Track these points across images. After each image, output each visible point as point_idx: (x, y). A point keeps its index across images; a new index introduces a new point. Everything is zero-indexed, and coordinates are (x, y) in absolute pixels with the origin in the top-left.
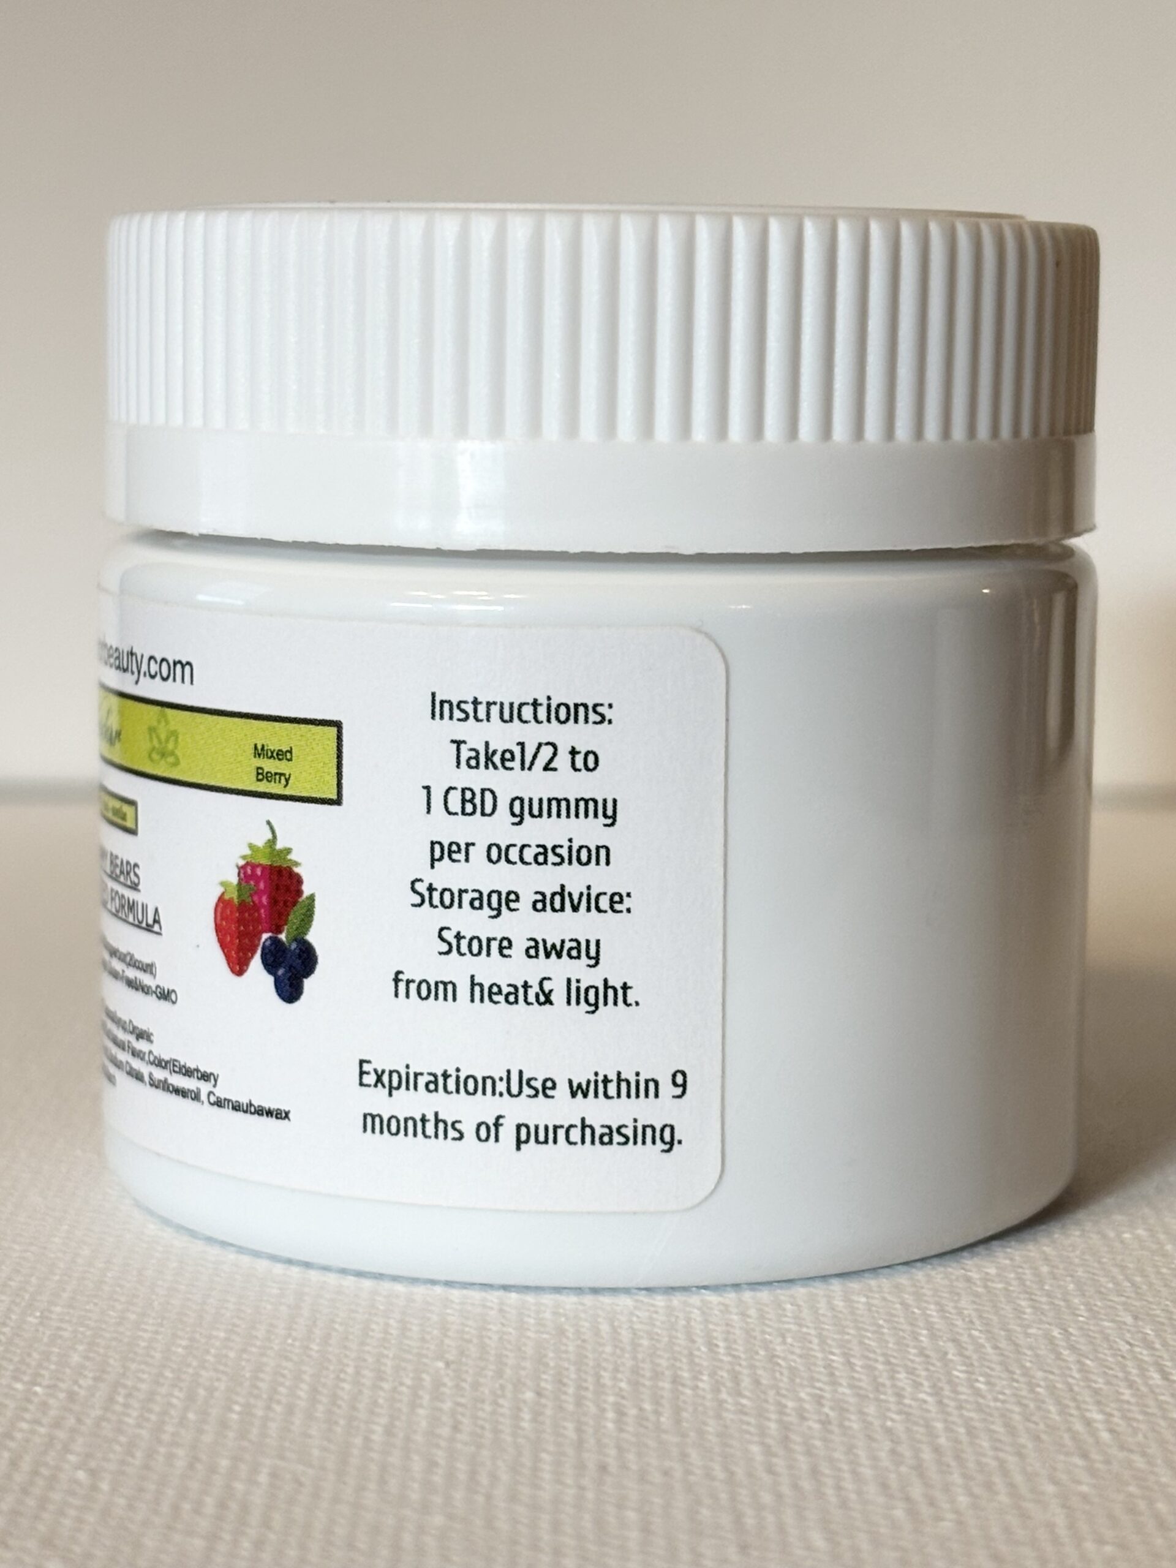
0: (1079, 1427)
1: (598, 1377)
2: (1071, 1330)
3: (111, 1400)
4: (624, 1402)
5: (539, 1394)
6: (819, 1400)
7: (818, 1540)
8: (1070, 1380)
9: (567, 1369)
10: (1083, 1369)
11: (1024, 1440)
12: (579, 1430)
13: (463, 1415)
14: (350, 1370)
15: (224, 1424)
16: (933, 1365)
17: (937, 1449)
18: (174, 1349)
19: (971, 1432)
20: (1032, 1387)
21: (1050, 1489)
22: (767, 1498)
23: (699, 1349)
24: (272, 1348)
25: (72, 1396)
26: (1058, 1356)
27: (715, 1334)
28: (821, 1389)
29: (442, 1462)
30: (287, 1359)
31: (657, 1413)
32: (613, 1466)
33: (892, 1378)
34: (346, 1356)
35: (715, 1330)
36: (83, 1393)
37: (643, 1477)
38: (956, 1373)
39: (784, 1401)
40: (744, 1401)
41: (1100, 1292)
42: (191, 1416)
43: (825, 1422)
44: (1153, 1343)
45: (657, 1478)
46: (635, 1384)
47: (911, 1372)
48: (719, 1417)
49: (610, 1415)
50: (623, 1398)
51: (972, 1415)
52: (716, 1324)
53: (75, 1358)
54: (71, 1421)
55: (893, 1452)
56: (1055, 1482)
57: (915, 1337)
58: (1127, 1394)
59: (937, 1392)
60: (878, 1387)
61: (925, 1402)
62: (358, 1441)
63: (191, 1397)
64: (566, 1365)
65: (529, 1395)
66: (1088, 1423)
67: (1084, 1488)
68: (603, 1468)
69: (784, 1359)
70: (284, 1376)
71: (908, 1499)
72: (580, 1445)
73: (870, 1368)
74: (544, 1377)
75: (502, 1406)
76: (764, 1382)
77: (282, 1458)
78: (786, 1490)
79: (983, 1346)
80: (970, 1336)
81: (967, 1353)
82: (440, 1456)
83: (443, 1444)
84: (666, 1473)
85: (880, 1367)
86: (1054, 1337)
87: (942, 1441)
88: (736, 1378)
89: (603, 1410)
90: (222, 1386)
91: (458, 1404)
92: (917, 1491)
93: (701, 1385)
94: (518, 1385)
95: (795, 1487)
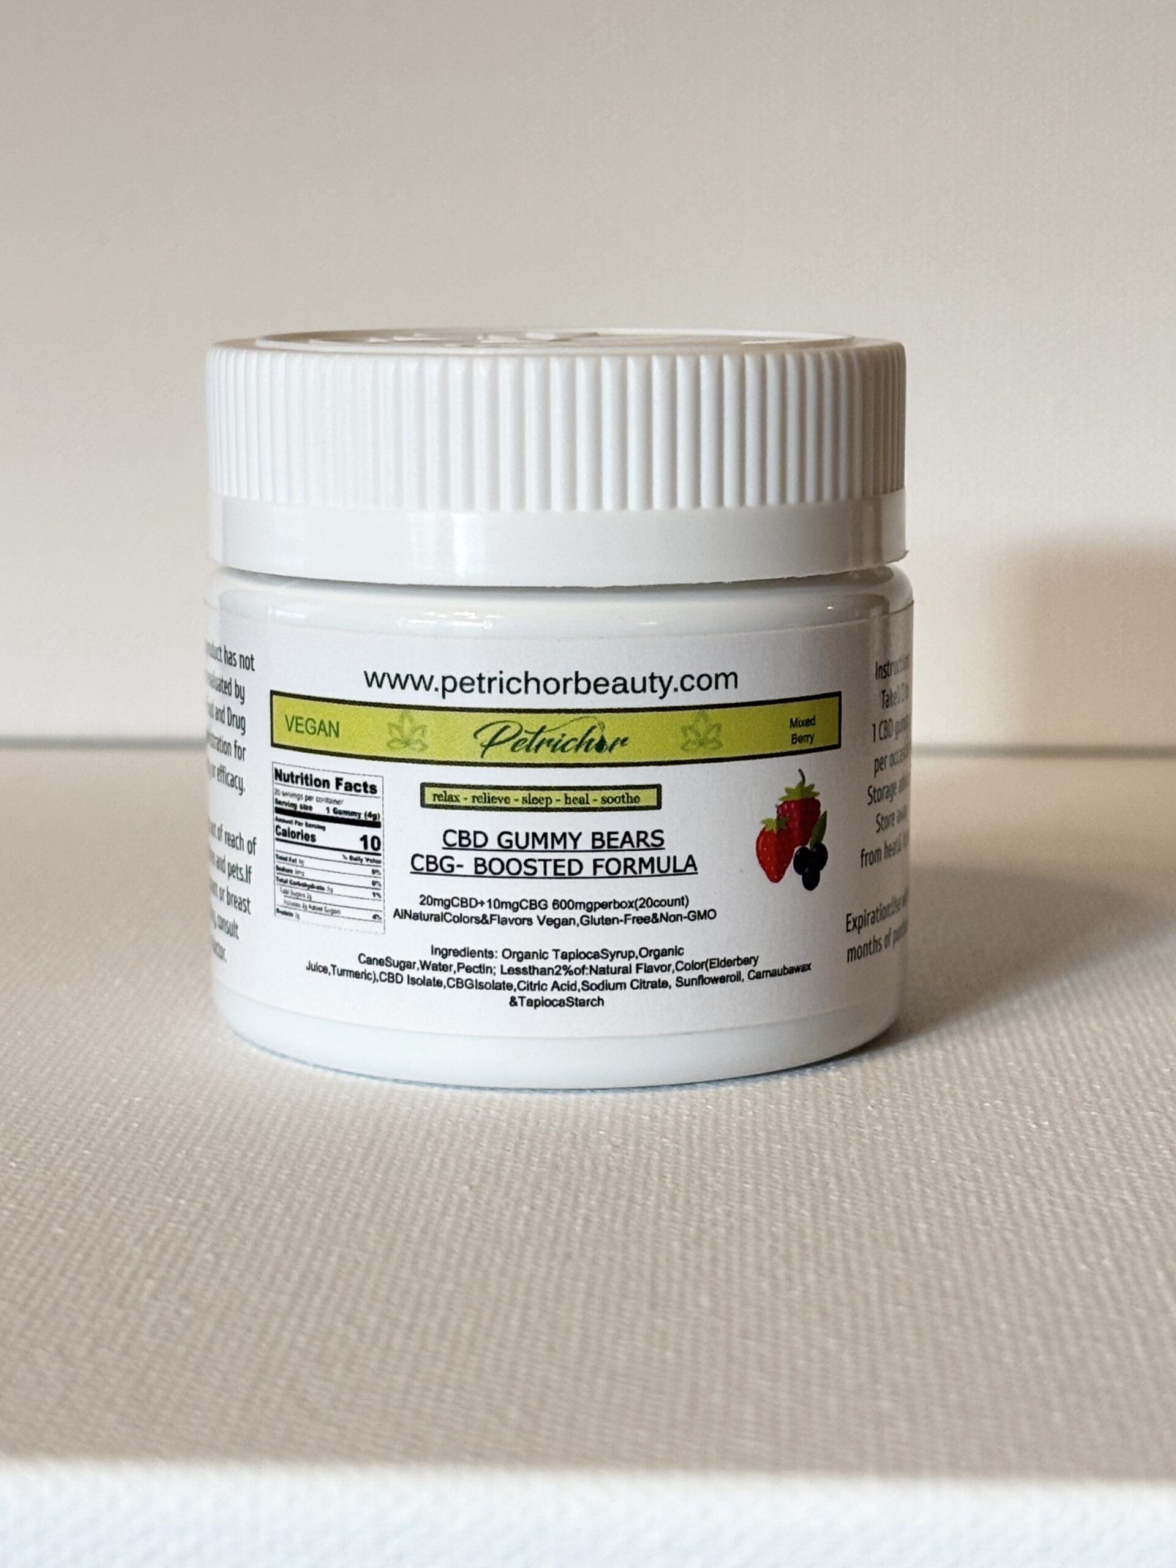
0: (907, 1233)
1: (576, 1196)
2: (924, 1169)
3: (233, 1209)
4: (591, 1213)
5: (532, 1208)
6: (728, 1214)
7: (705, 1301)
8: (912, 1202)
9: (555, 1191)
10: (923, 1194)
11: (867, 1241)
12: (557, 1231)
13: (476, 1220)
14: (402, 1191)
15: (309, 1225)
16: (817, 1191)
17: (803, 1246)
18: (279, 1176)
19: (830, 1235)
20: (882, 1206)
21: (873, 1271)
22: (677, 1275)
23: (652, 1180)
24: (348, 1177)
25: (205, 1207)
26: (909, 1186)
27: (666, 1170)
28: (732, 1207)
29: (457, 1250)
30: (358, 1183)
31: (613, 1221)
32: (575, 1253)
33: (785, 1199)
34: (401, 1182)
35: (667, 1167)
36: (213, 1204)
37: (594, 1262)
38: (832, 1197)
39: (704, 1214)
40: (676, 1214)
41: (953, 1144)
42: (288, 1220)
43: (730, 1229)
44: (979, 1178)
45: (603, 1262)
46: (601, 1203)
47: (799, 1195)
48: (656, 1224)
49: (580, 1222)
50: (591, 1210)
51: (834, 1224)
52: (669, 1163)
53: (209, 1182)
54: (204, 1222)
55: (772, 1247)
56: (879, 1266)
57: (810, 1172)
58: (949, 1212)
59: (814, 1210)
60: (773, 1205)
61: (803, 1215)
62: (401, 1237)
63: (288, 1208)
64: (555, 1189)
65: (525, 1209)
66: (914, 1230)
67: (898, 1272)
68: (568, 1256)
69: (712, 1186)
70: (354, 1194)
71: (773, 1277)
72: (555, 1241)
73: (771, 1193)
74: (539, 1196)
75: (505, 1215)
76: (693, 1201)
77: (348, 1246)
78: (691, 1271)
79: (856, 1179)
80: (850, 1173)
81: (844, 1183)
82: (457, 1247)
83: (459, 1239)
84: (611, 1259)
85: (779, 1192)
86: (909, 1174)
87: (808, 1241)
88: (674, 1198)
89: (575, 1218)
90: (310, 1201)
91: (474, 1214)
92: (781, 1273)
93: (648, 1203)
94: (519, 1201)
95: (698, 1268)
